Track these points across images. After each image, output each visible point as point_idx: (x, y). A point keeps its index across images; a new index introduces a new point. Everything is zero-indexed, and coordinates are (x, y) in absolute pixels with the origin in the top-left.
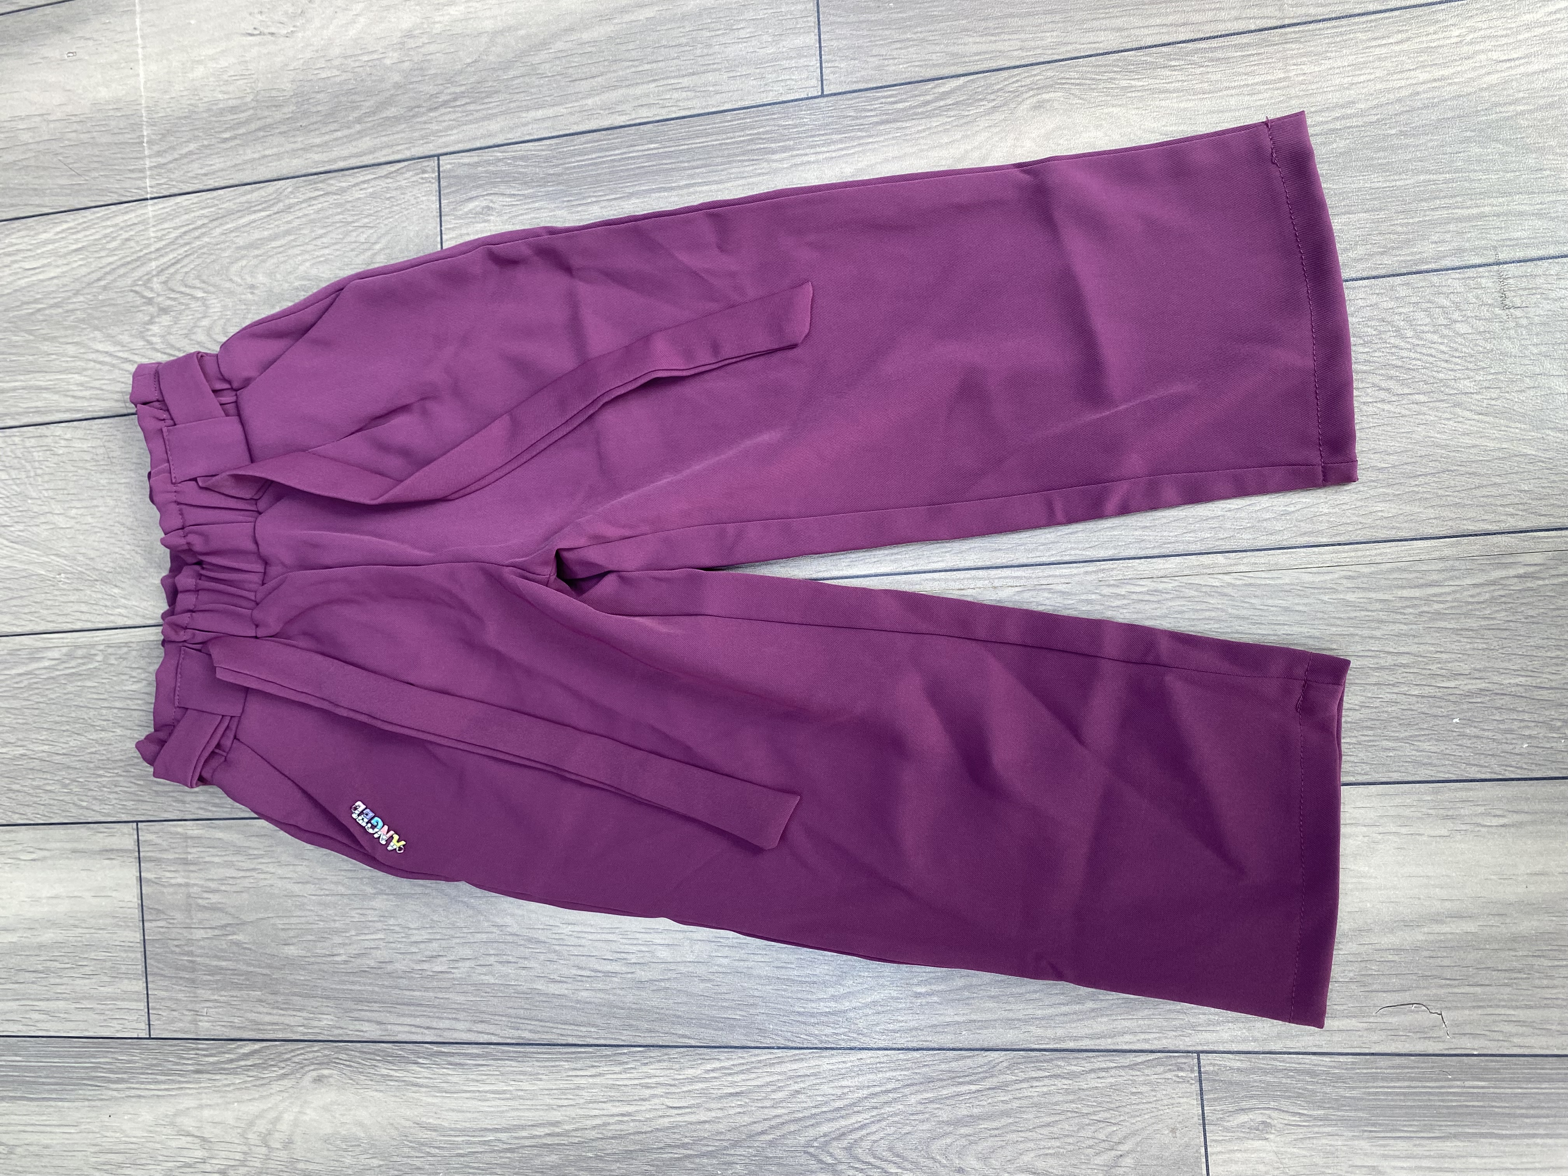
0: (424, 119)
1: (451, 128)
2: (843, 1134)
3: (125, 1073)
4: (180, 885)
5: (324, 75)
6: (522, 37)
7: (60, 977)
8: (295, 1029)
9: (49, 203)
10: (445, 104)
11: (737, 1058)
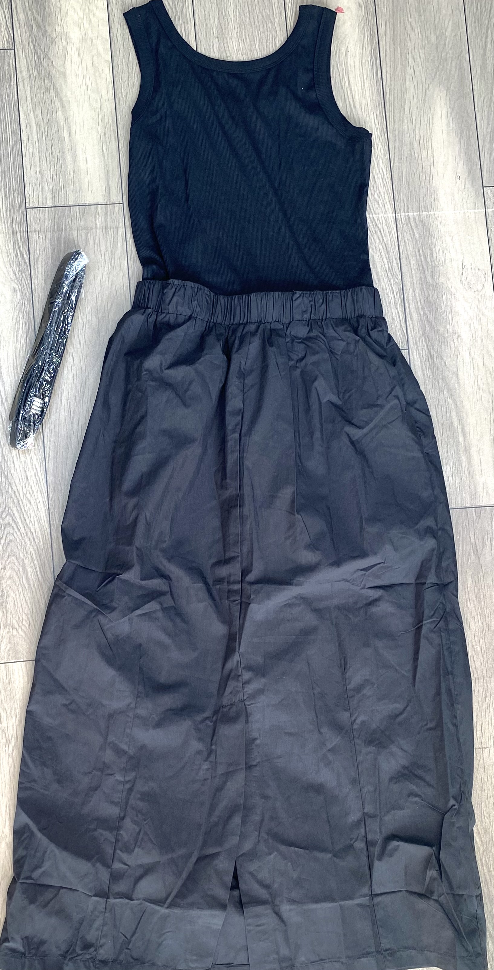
0: (424, 343)
1: (419, 355)
2: (15, 522)
3: (9, 196)
4: (96, 224)
5: (444, 297)
6: (455, 386)
7: (50, 163)
8: (36, 280)
9: (395, 165)
10: (429, 352)
11: (43, 477)
